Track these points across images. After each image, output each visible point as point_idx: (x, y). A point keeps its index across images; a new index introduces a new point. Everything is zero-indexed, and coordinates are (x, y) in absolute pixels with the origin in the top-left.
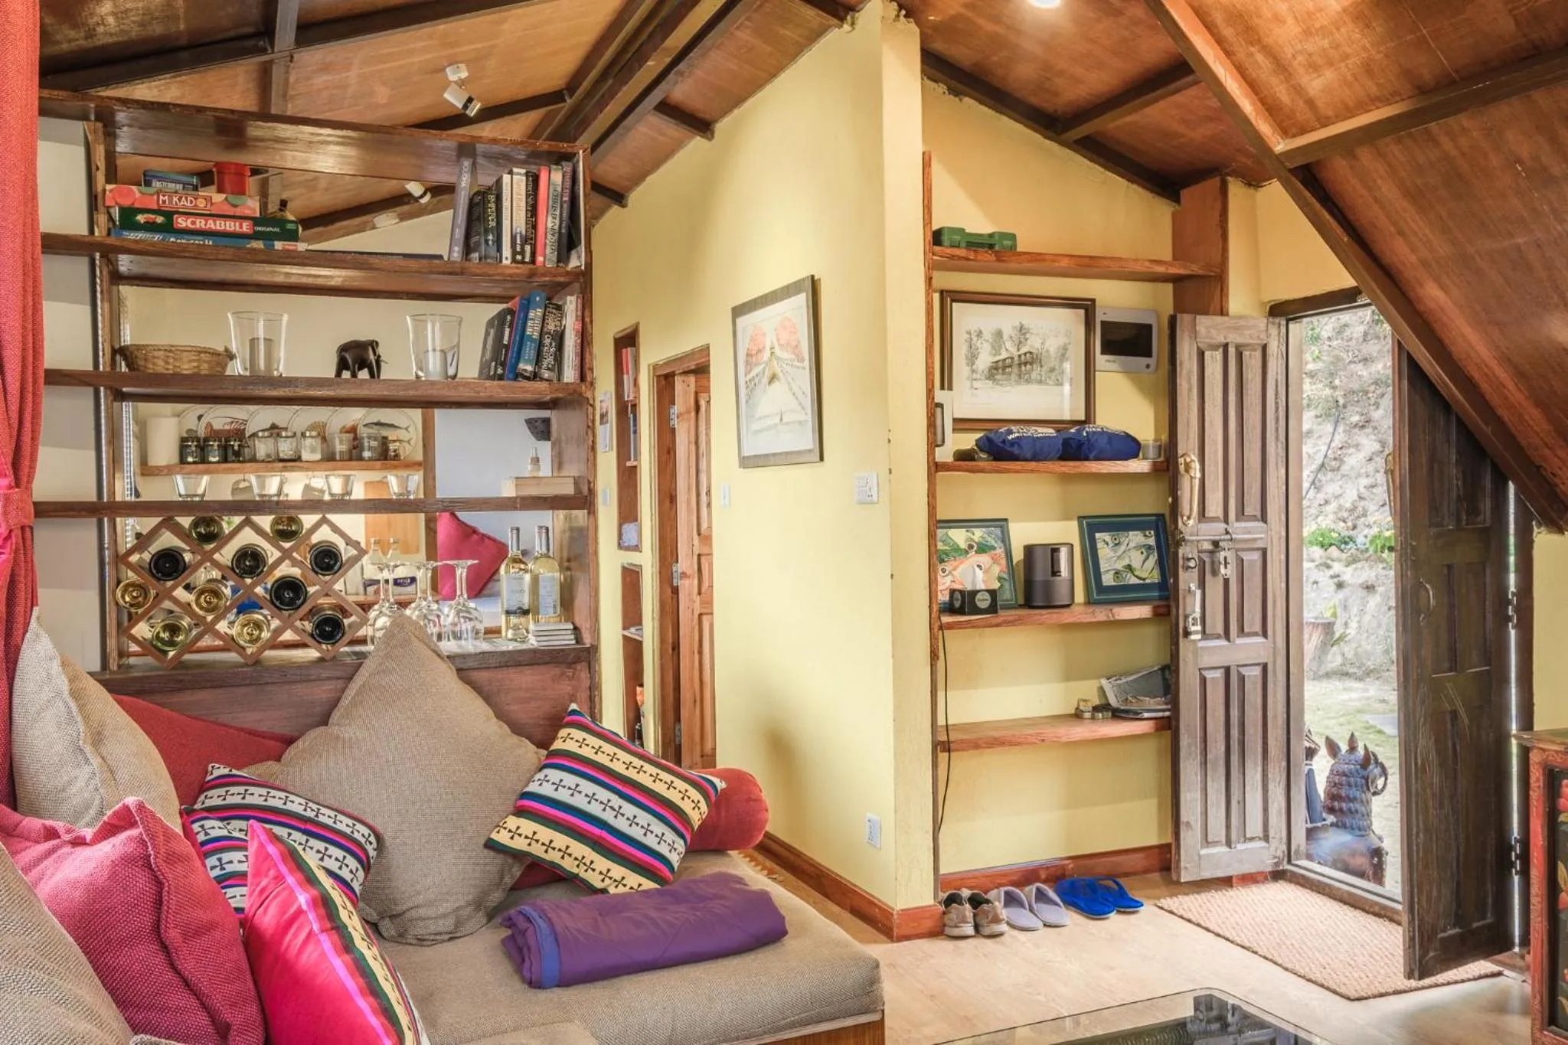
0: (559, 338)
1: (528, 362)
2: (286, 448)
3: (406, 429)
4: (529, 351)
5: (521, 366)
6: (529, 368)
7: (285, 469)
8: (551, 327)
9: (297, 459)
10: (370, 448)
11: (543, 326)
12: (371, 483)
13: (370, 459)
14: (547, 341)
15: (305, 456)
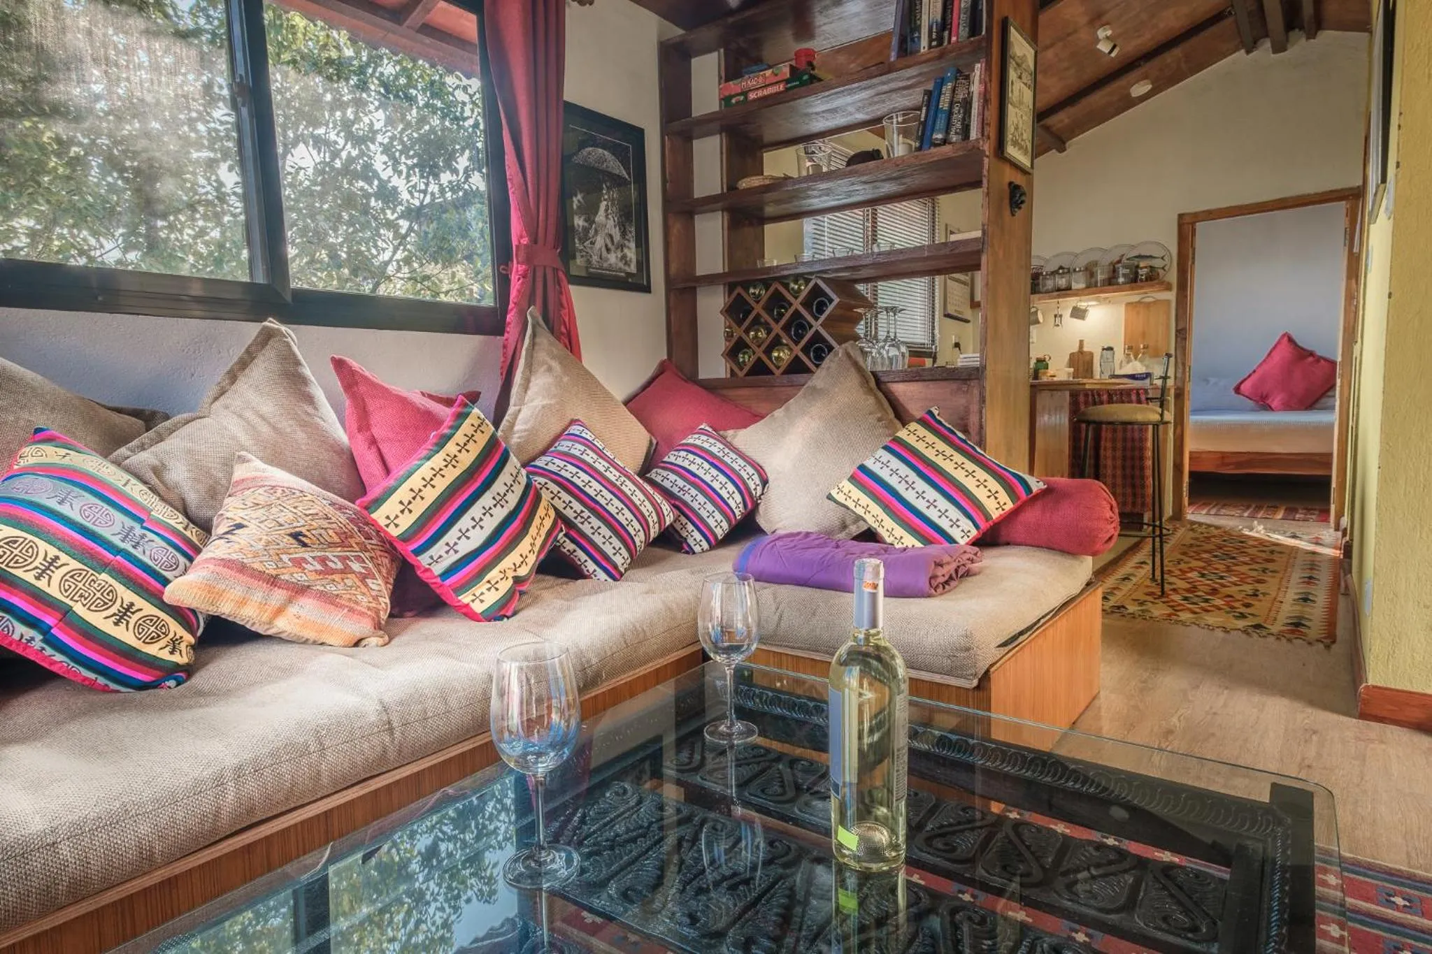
0: (967, 104)
1: (939, 131)
2: (1062, 282)
3: (1162, 258)
4: (941, 123)
5: (935, 136)
6: (940, 136)
7: (1059, 297)
8: (960, 96)
9: (1069, 288)
10: (1124, 275)
11: (953, 97)
12: (1132, 303)
13: (1123, 283)
14: (956, 110)
15: (1075, 286)
